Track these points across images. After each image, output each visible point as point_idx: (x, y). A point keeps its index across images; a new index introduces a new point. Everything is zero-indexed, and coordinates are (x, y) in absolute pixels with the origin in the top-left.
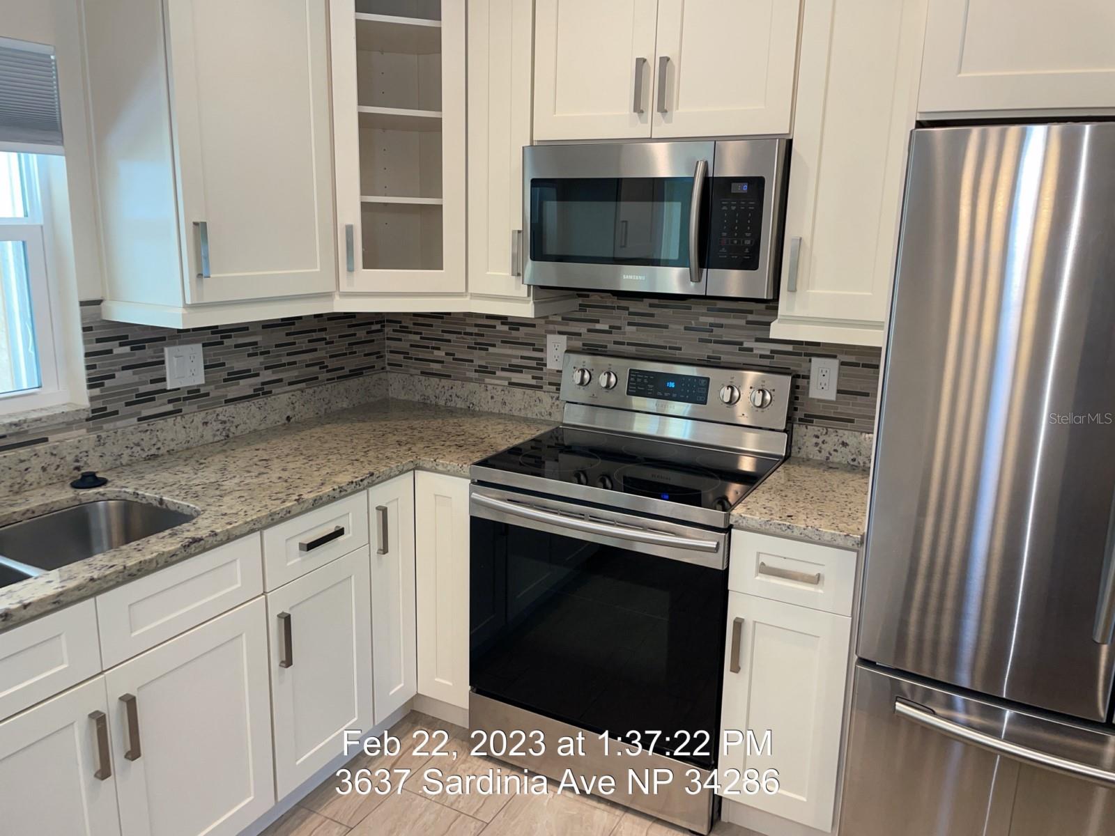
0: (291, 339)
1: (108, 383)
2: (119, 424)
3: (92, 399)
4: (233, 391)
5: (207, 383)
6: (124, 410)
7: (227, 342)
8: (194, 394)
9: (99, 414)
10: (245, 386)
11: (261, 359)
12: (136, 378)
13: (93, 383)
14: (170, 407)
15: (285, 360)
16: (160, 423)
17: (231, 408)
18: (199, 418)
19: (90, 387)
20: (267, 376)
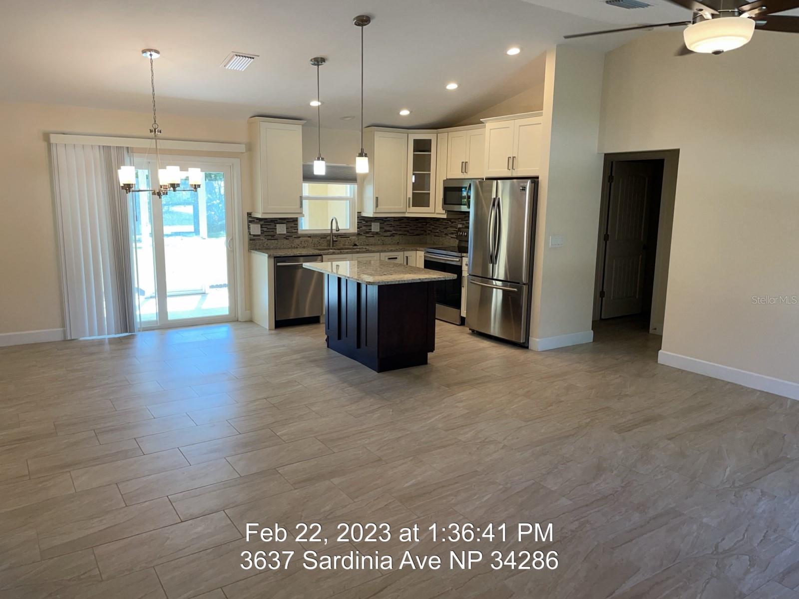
0: (400, 224)
1: (361, 228)
2: (362, 237)
3: (358, 231)
4: (386, 234)
5: (380, 231)
6: (363, 234)
7: (385, 223)
8: (377, 233)
9: (359, 234)
10: (388, 234)
11: (393, 228)
12: (366, 228)
13: (358, 228)
14: (372, 235)
15: (399, 229)
16: (370, 238)
17: (385, 238)
18: (377, 238)
19: (358, 229)
20: (394, 232)
